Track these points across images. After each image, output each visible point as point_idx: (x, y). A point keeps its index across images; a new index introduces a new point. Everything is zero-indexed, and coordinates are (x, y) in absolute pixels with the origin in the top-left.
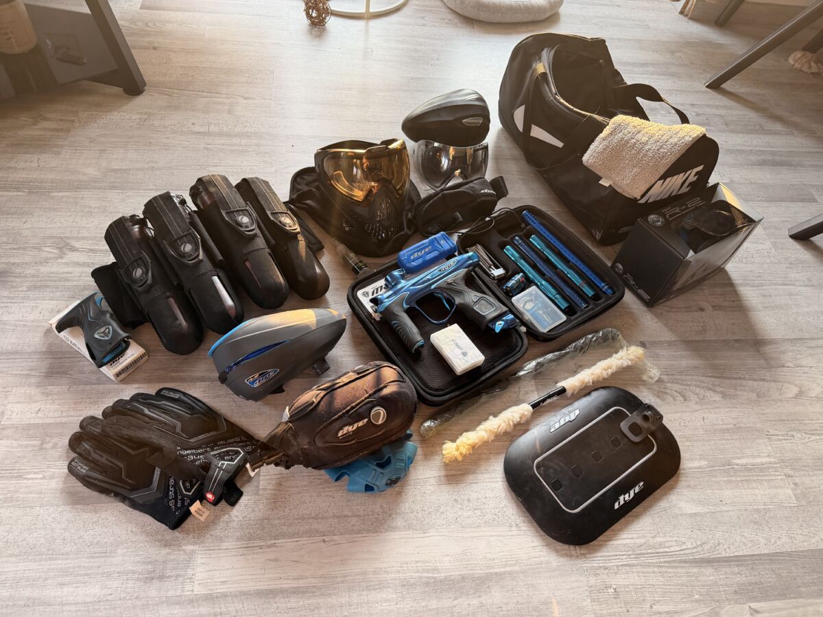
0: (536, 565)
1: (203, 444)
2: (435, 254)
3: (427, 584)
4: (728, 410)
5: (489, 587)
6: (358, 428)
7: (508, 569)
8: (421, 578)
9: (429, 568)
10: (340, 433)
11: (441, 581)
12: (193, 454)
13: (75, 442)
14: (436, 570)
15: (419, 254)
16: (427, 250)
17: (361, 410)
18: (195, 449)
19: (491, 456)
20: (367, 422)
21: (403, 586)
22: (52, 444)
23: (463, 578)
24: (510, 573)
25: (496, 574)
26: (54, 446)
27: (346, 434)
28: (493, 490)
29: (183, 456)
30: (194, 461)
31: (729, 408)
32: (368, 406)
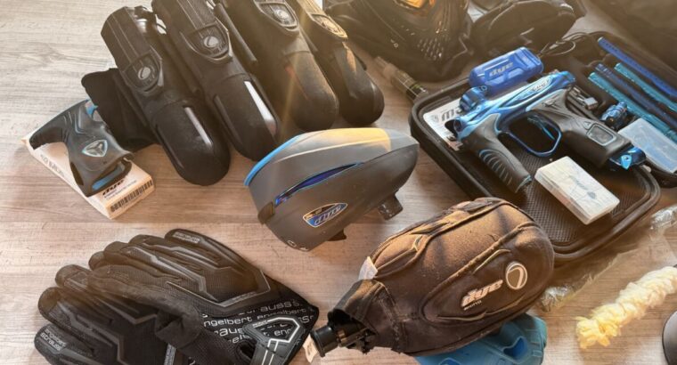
1: (240, 310)
2: (518, 72)
6: (489, 294)
10: (466, 301)
12: (227, 326)
13: (47, 303)
16: (508, 67)
17: (491, 266)
18: (229, 318)
19: (640, 339)
20: (502, 285)
22: (13, 305)
26: (17, 308)
27: (472, 303)
29: (212, 329)
30: (229, 337)
32: (502, 259)
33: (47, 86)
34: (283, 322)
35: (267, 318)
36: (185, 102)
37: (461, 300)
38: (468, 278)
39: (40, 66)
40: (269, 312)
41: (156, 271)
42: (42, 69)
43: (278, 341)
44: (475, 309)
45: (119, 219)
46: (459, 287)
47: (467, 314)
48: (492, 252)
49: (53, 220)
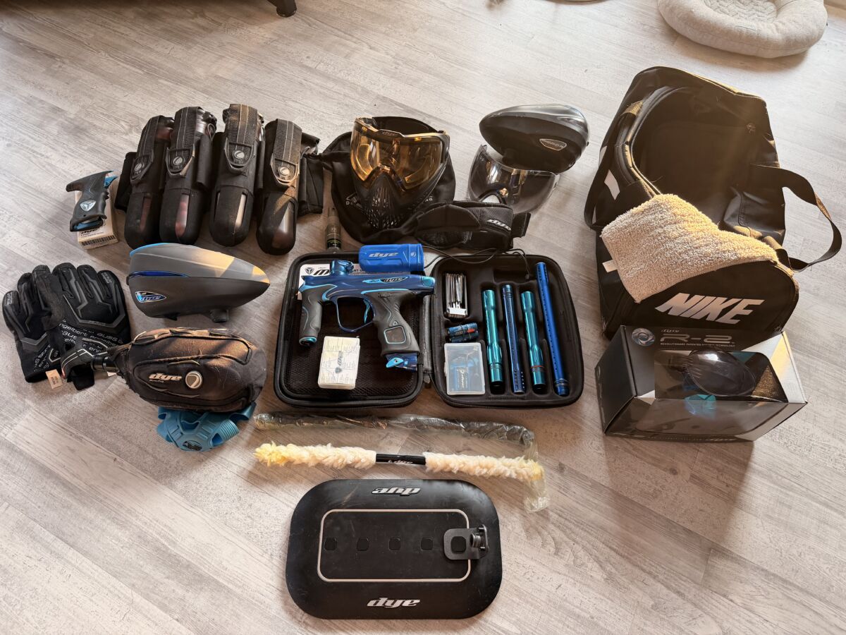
0: (256, 601)
1: (85, 328)
3: (158, 549)
4: (599, 596)
5: (201, 589)
6: (170, 380)
7: (230, 586)
8: (157, 540)
9: (170, 538)
10: (152, 377)
11: (170, 555)
12: (69, 331)
13: (26, 278)
14: (174, 543)
15: (381, 255)
16: (391, 255)
17: (180, 366)
18: (76, 328)
20: (181, 380)
21: (139, 537)
22: (13, 273)
23: (188, 566)
24: (229, 591)
25: (217, 582)
26: (12, 276)
27: (158, 380)
28: (278, 511)
29: (61, 328)
30: (67, 337)
31: (604, 595)
32: (189, 366)
33: (118, 149)
34: (99, 344)
35: (96, 340)
36: (148, 194)
37: (149, 376)
38: (163, 366)
39: (124, 133)
40: (101, 337)
41: (67, 287)
42: (124, 136)
43: (86, 352)
44: (157, 383)
45: (89, 251)
46: (152, 367)
47: (152, 384)
48: (188, 359)
49: (60, 237)
